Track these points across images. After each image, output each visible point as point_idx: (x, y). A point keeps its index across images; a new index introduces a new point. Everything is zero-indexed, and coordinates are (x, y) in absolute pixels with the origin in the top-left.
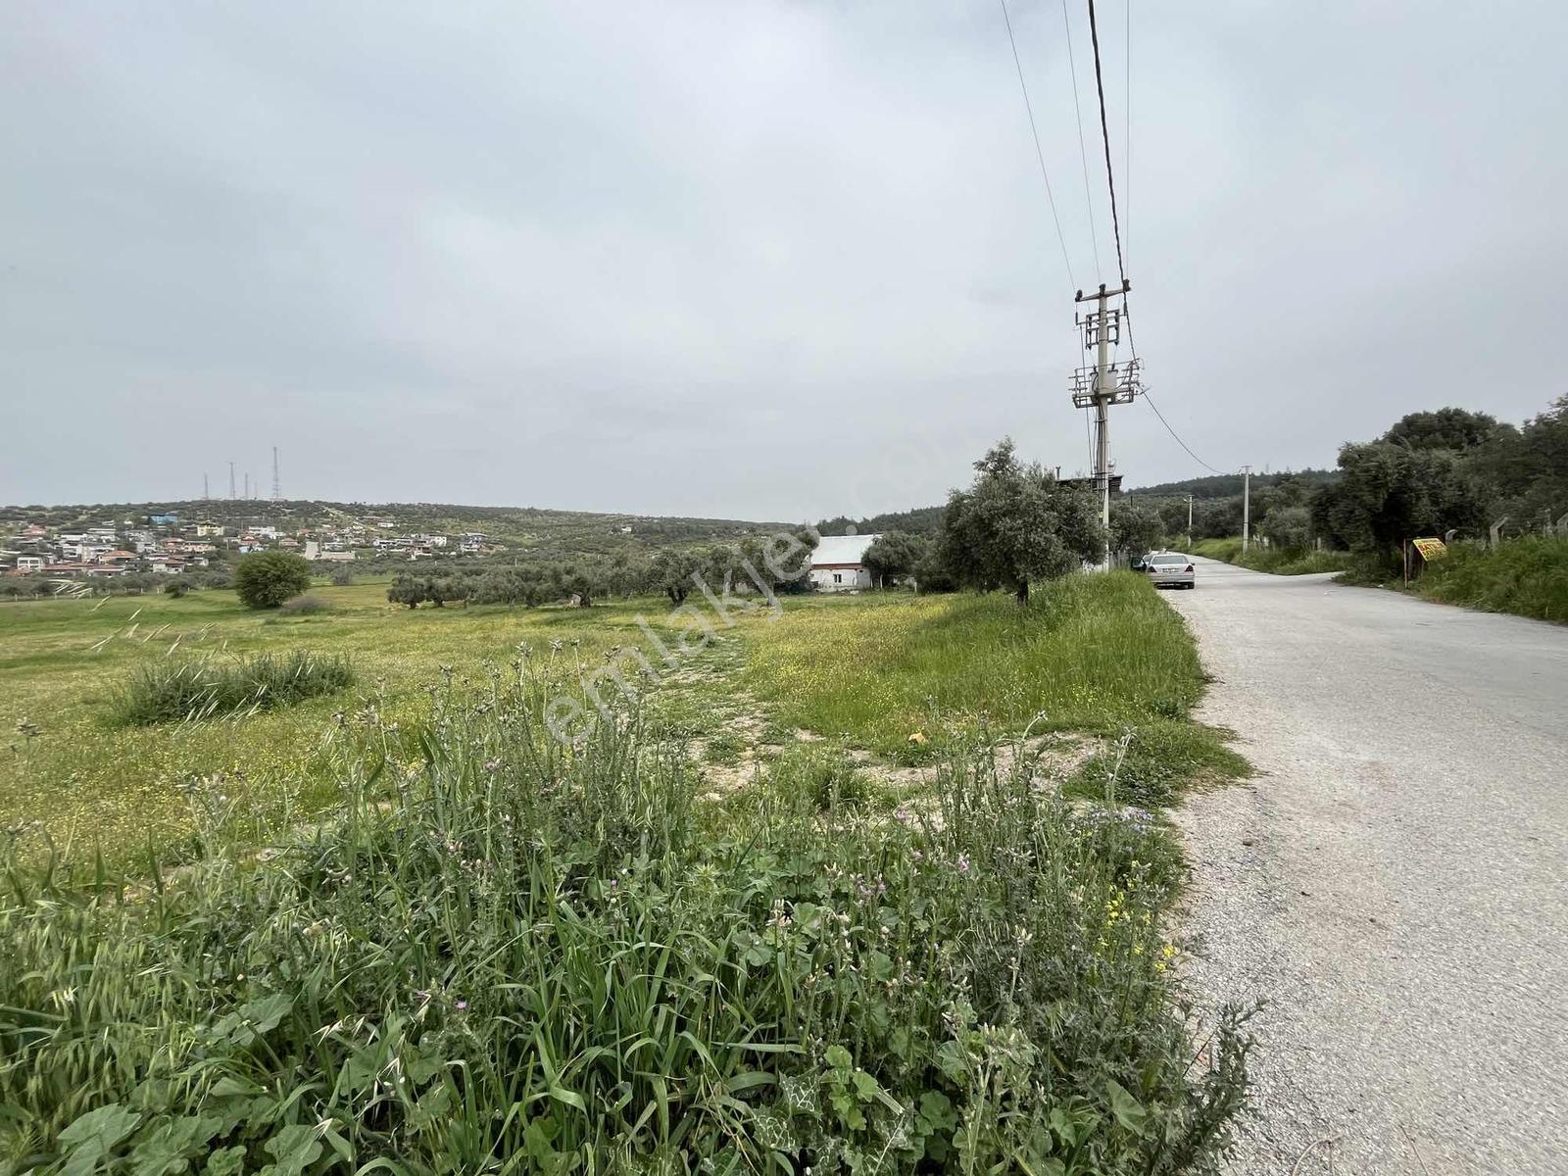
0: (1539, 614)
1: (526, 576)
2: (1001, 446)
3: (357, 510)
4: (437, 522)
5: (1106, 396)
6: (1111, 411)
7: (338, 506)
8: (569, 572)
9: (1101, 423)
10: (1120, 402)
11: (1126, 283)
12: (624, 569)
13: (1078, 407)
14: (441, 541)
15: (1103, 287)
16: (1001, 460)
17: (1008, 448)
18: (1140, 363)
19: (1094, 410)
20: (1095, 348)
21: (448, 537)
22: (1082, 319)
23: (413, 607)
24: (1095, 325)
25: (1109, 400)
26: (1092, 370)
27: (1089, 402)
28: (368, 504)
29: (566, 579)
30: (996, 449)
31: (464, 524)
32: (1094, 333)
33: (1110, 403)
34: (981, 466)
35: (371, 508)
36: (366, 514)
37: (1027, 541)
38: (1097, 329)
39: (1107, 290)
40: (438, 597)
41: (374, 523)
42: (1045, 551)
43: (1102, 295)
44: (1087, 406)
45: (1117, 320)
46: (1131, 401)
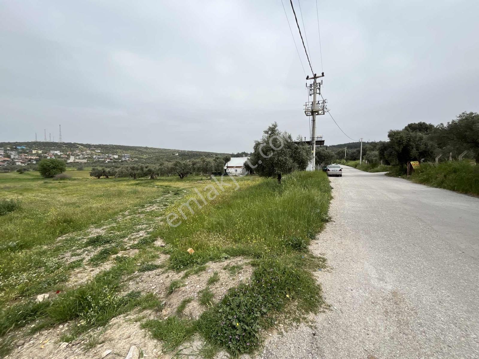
0: (453, 189)
1: (133, 169)
2: (273, 125)
3: (89, 146)
4: (115, 150)
5: (316, 112)
6: (317, 117)
7: (82, 145)
8: (146, 168)
9: (314, 121)
10: (320, 114)
11: (323, 74)
12: (162, 167)
13: (307, 116)
14: (116, 157)
15: (315, 75)
16: (273, 130)
17: (275, 126)
18: (326, 101)
19: (311, 117)
20: (312, 95)
21: (119, 156)
22: (308, 85)
23: (99, 178)
24: (312, 88)
25: (317, 113)
26: (311, 103)
27: (310, 114)
28: (92, 144)
29: (145, 170)
30: (271, 126)
31: (124, 151)
32: (312, 90)
33: (317, 115)
34: (266, 132)
35: (93, 145)
36: (91, 147)
37: (278, 159)
38: (313, 89)
39: (317, 76)
40: (107, 175)
41: (94, 150)
42: (285, 163)
43: (315, 77)
44: (309, 115)
45: (320, 86)
46: (324, 114)
